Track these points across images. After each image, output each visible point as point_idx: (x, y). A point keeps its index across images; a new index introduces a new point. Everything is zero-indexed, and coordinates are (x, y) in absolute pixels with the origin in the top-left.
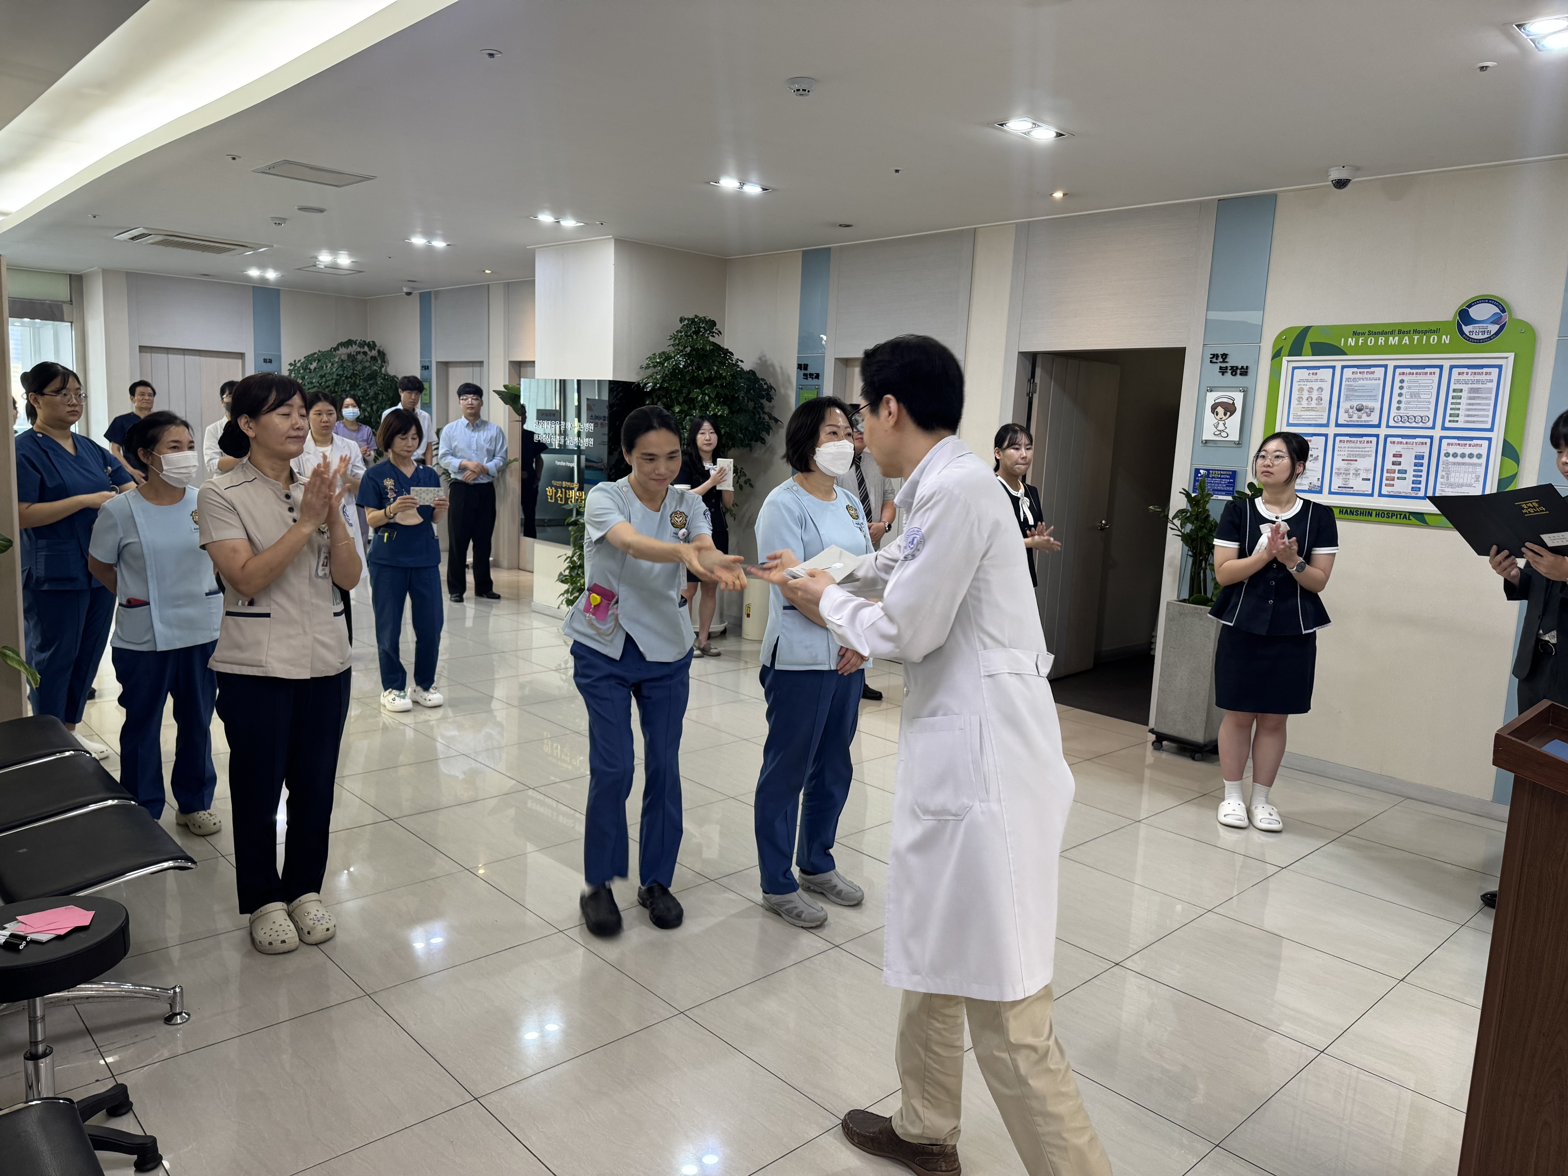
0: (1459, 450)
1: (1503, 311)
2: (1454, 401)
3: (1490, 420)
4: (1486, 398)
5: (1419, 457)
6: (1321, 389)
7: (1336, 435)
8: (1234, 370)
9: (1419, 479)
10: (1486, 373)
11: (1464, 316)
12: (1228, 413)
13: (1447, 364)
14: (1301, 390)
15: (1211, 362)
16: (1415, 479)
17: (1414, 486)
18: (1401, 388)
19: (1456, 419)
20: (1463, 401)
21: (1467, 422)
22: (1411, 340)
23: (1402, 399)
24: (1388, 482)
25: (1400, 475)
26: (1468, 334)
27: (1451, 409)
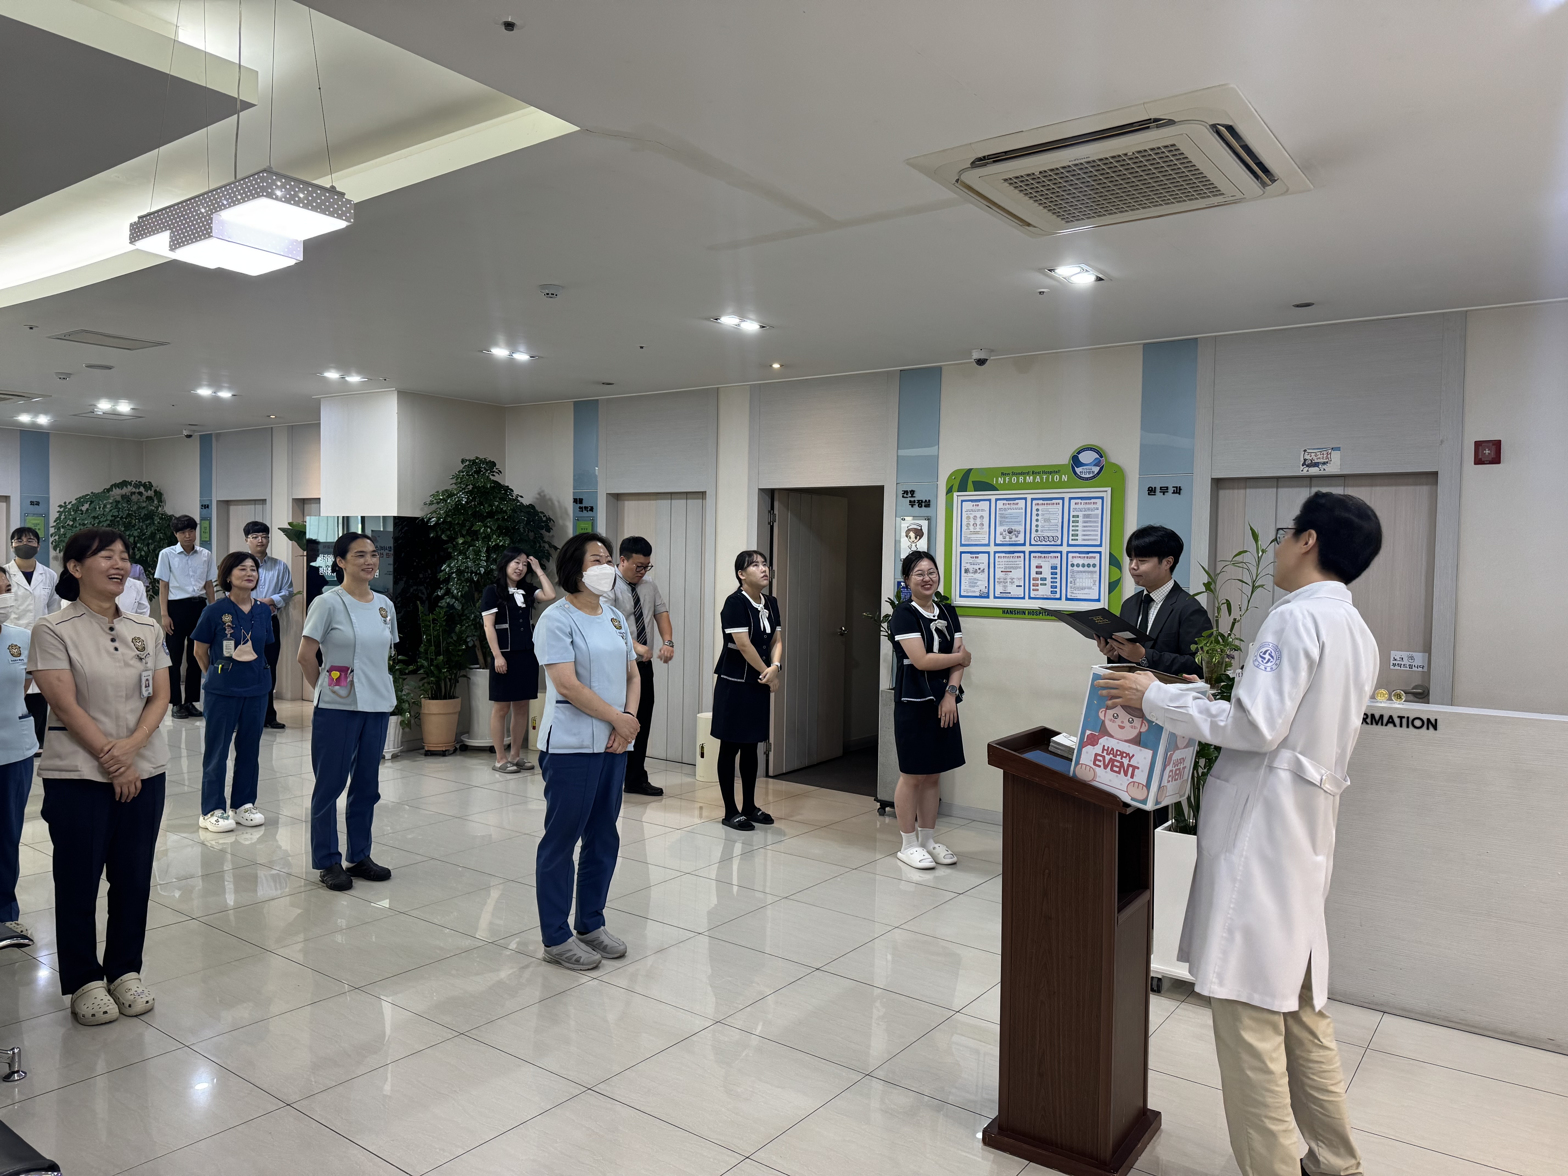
0: (1081, 562)
1: (1101, 457)
2: (1074, 524)
3: (1099, 538)
4: (1095, 522)
5: (1054, 568)
6: (982, 517)
7: (995, 552)
8: (920, 503)
9: (1055, 584)
10: (1094, 503)
11: (1076, 461)
12: (918, 537)
13: (1067, 496)
14: (968, 518)
15: (903, 497)
16: (1052, 584)
17: (1052, 590)
18: (1037, 515)
19: (1076, 538)
20: (1080, 524)
21: (1084, 540)
22: (1042, 479)
23: (1039, 523)
24: (1034, 588)
25: (1042, 582)
26: (1079, 474)
27: (1073, 530)
